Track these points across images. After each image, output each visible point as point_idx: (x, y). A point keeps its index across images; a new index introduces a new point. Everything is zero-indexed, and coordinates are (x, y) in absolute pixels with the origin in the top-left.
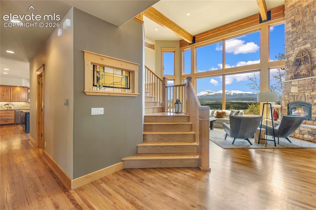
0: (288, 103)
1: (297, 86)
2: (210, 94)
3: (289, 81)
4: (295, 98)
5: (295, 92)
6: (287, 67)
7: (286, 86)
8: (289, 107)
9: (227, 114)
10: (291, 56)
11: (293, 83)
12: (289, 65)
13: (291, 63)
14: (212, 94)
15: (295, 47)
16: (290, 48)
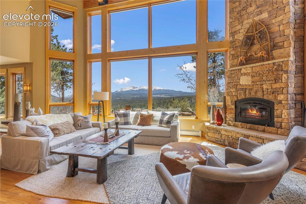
0: (236, 100)
1: (249, 75)
2: (135, 89)
3: (239, 68)
4: (247, 93)
5: (246, 84)
6: (232, 49)
7: (233, 75)
8: (237, 105)
9: (155, 119)
10: (238, 32)
11: (243, 71)
12: (234, 46)
13: (239, 43)
14: (137, 89)
15: (244, 19)
16: (237, 22)
